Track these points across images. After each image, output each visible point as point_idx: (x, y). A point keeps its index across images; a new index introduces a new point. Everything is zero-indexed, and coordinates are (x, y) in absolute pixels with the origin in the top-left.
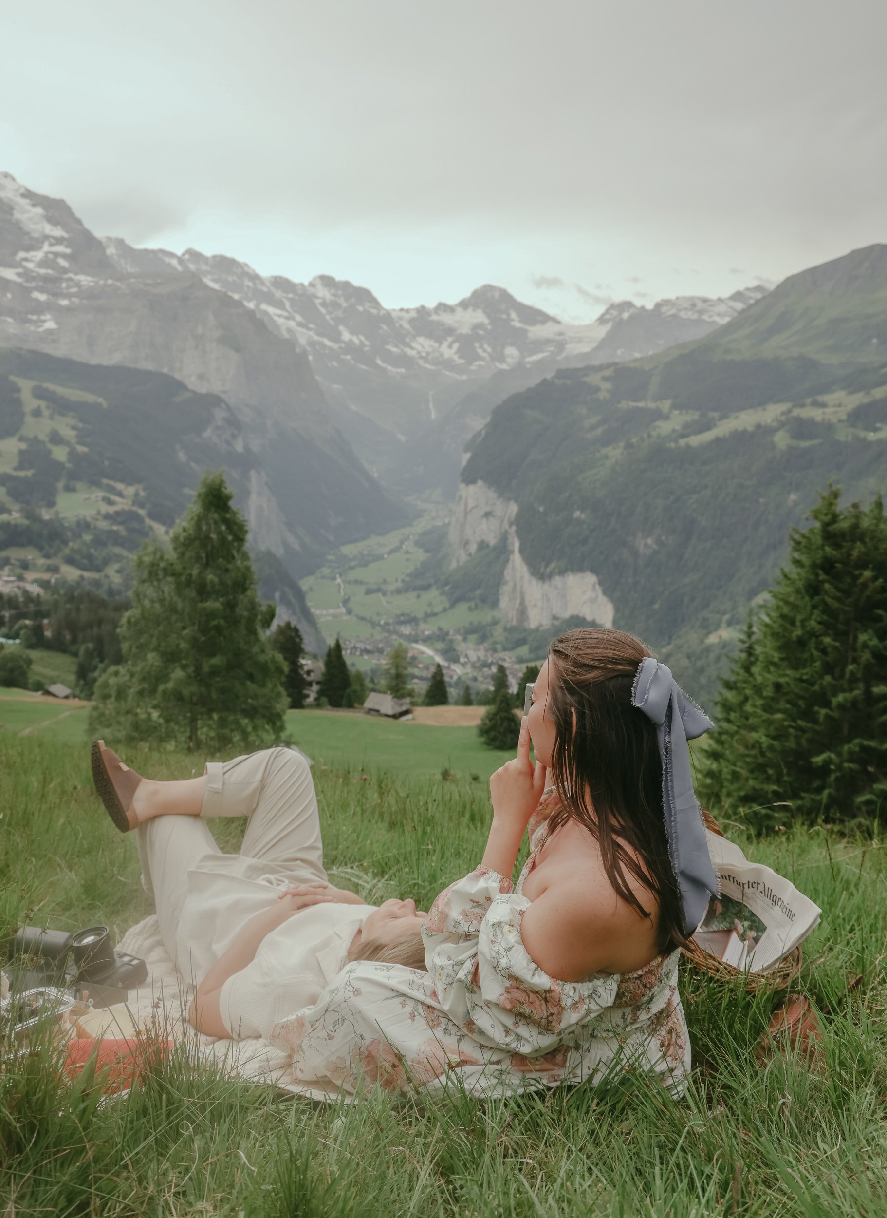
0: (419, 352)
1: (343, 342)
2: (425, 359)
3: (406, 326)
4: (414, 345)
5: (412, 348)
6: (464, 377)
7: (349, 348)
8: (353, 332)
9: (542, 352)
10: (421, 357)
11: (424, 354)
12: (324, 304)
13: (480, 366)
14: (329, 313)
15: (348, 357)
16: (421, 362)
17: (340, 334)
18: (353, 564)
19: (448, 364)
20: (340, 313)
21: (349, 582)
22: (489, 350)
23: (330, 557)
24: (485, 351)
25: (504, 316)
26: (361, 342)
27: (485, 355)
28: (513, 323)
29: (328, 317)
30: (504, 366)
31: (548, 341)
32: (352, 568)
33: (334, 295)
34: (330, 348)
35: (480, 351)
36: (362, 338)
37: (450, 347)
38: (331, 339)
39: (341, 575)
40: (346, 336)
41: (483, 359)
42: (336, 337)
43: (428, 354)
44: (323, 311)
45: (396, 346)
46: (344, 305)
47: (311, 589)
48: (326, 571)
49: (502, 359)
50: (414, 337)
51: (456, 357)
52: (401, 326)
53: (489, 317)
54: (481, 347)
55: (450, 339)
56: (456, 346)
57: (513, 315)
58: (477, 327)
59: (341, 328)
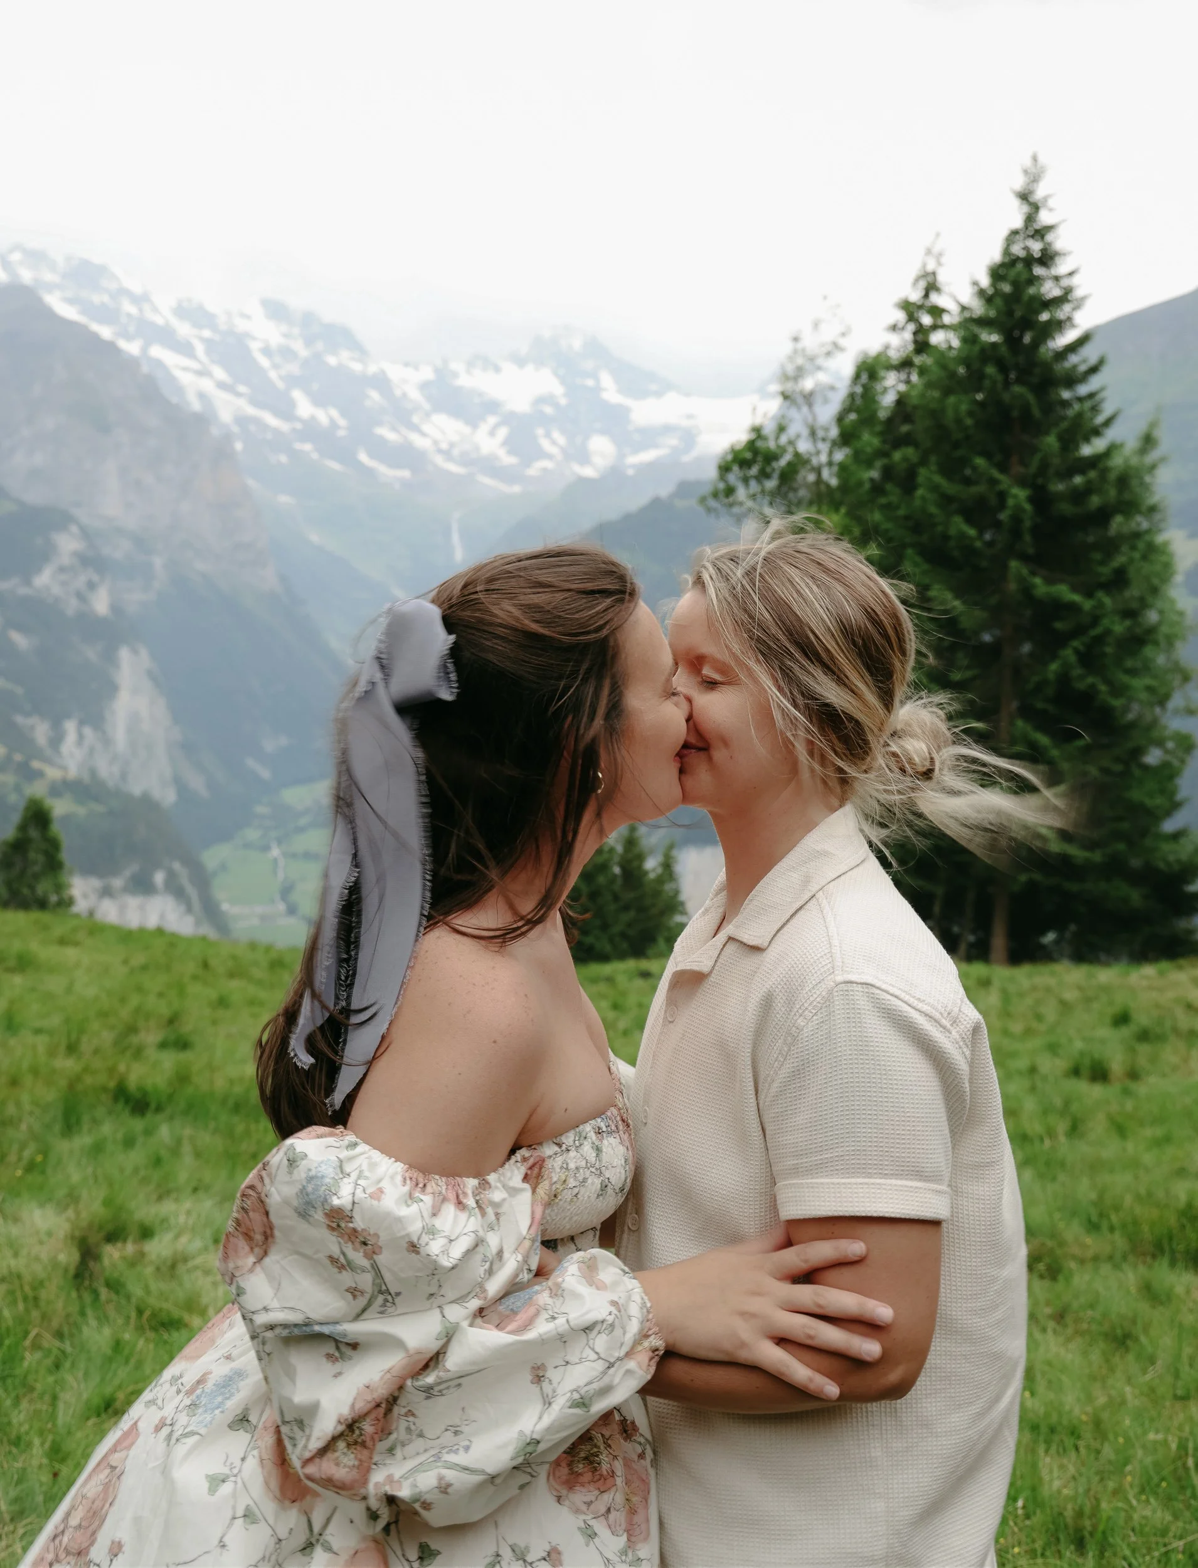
0: (436, 442)
1: (299, 419)
2: (447, 454)
3: (415, 395)
4: (426, 428)
5: (424, 434)
6: (516, 489)
7: (310, 431)
8: (318, 401)
9: (656, 446)
10: (440, 451)
11: (444, 446)
12: (267, 351)
13: (545, 470)
14: (276, 366)
15: (307, 447)
16: (439, 460)
17: (292, 404)
18: (303, 821)
19: (489, 465)
20: (294, 368)
21: (294, 856)
22: (561, 440)
23: (260, 809)
24: (554, 443)
25: (590, 383)
26: (332, 421)
27: (554, 450)
28: (605, 396)
29: (273, 375)
30: (588, 472)
31: (667, 429)
32: (301, 830)
33: (285, 336)
34: (276, 431)
35: (545, 444)
36: (334, 413)
37: (492, 433)
38: (277, 413)
39: (280, 842)
40: (305, 408)
41: (550, 457)
42: (286, 411)
43: (452, 445)
44: (264, 362)
45: (394, 429)
46: (303, 352)
47: (223, 867)
48: (252, 834)
49: (584, 458)
50: (428, 415)
51: (502, 453)
52: (405, 395)
53: (563, 381)
54: (548, 435)
55: (492, 420)
56: (503, 432)
57: (607, 380)
58: (540, 400)
59: (297, 395)
